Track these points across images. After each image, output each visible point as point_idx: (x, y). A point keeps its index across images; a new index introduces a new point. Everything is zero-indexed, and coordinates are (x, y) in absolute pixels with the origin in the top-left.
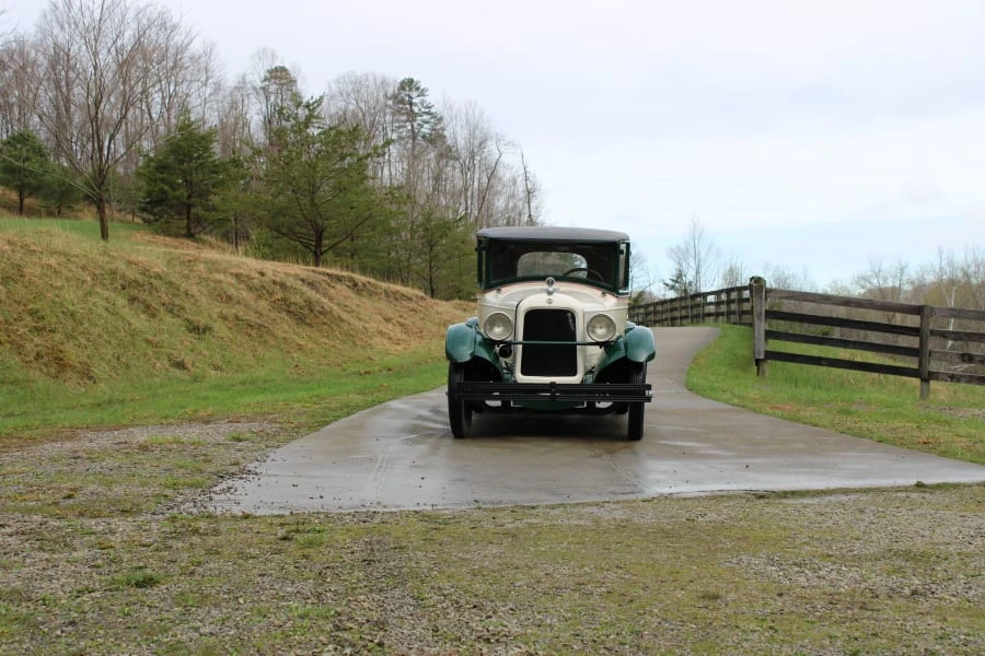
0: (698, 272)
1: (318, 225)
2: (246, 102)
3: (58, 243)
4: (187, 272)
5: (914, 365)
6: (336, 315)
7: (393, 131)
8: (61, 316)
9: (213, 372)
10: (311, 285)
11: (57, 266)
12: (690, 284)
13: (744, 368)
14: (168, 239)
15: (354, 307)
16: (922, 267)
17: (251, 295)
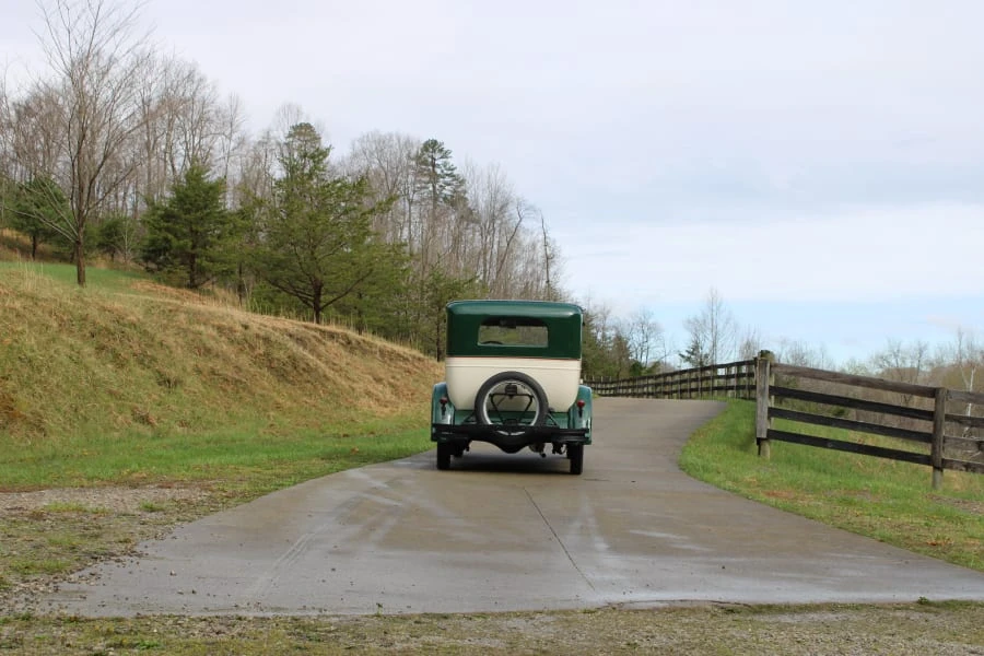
0: (714, 345)
1: (316, 280)
2: (269, 157)
3: (28, 286)
4: (165, 322)
5: (928, 452)
6: (321, 373)
7: (414, 192)
8: (18, 362)
9: (179, 429)
10: (300, 341)
11: (21, 310)
12: (706, 356)
13: (744, 447)
14: (169, 289)
15: (343, 365)
16: (941, 349)
17: (232, 348)
